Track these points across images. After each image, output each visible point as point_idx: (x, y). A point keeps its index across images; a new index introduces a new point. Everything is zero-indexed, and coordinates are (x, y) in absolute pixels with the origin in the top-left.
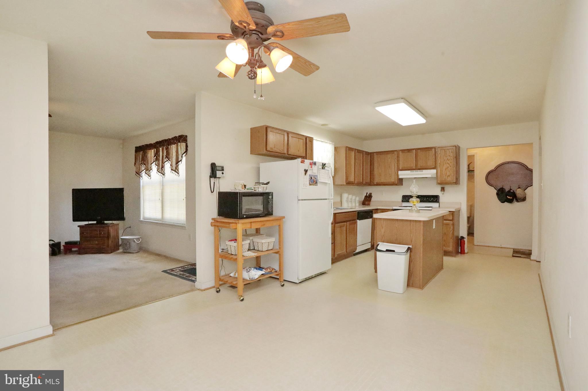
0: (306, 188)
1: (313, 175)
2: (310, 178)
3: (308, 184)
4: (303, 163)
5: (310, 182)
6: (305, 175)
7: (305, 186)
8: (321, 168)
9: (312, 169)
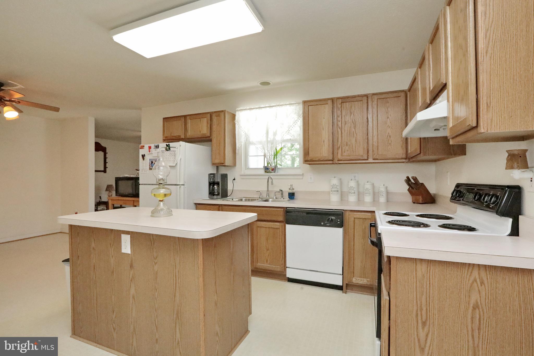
0: (146, 172)
1: (153, 159)
2: (151, 163)
3: (148, 169)
4: (143, 148)
5: (150, 167)
6: (144, 160)
7: (144, 171)
8: (165, 150)
9: (150, 153)
